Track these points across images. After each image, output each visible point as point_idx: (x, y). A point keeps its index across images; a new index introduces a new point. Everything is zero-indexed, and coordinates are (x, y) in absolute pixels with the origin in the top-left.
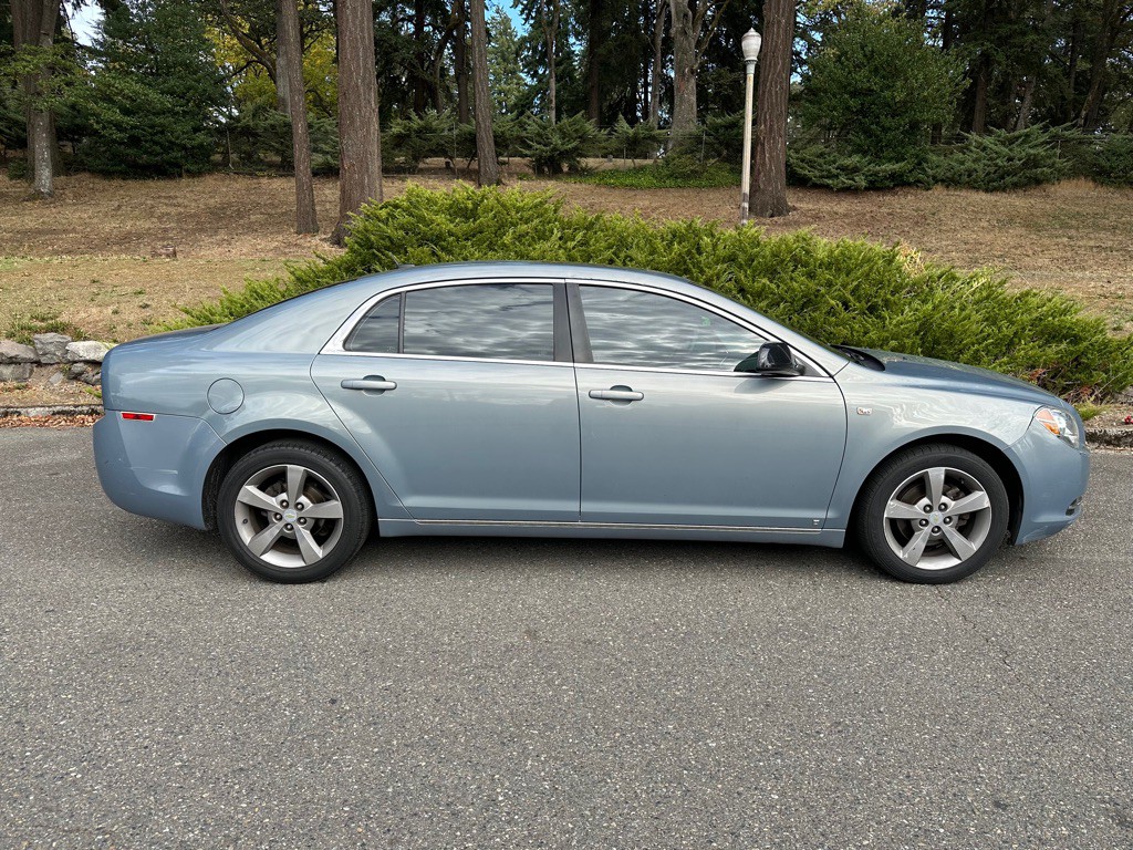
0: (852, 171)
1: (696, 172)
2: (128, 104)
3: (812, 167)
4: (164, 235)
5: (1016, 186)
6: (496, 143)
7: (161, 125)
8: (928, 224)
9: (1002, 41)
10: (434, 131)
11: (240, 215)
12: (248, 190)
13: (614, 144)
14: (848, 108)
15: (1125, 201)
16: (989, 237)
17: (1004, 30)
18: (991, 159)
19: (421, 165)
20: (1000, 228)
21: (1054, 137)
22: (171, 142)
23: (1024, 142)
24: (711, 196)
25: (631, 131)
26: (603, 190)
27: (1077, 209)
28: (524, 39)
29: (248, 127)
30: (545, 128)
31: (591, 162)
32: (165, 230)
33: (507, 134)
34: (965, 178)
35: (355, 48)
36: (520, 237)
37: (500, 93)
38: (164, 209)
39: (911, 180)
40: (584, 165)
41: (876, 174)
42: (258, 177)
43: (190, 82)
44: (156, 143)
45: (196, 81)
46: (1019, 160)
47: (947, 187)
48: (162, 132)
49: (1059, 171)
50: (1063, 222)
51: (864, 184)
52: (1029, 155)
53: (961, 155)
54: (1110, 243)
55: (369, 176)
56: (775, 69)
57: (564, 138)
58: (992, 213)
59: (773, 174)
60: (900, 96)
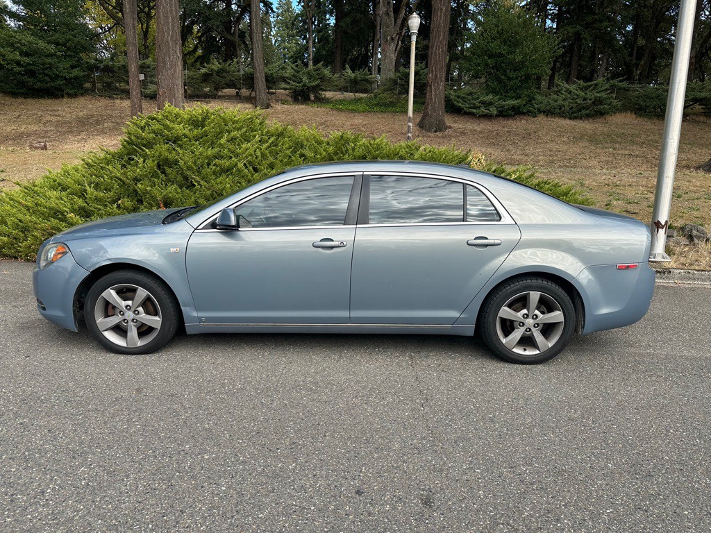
0: (488, 104)
1: (393, 103)
2: (24, 49)
3: (464, 101)
4: (45, 135)
5: (588, 116)
6: (267, 80)
7: (50, 64)
8: (531, 139)
9: (588, 26)
10: (228, 72)
11: (98, 123)
12: (106, 107)
13: (342, 83)
14: (487, 65)
15: (653, 127)
16: (565, 147)
17: (589, 19)
18: (574, 99)
19: (220, 93)
20: (574, 142)
21: (613, 87)
22: (57, 75)
23: (594, 89)
24: (401, 118)
25: (353, 75)
26: (334, 112)
27: (623, 131)
28: (298, 14)
29: (107, 66)
30: (298, 72)
31: (329, 94)
32: (46, 132)
33: (275, 75)
34: (557, 111)
35: (166, 17)
36: (232, 140)
37: (284, 49)
38: (49, 118)
39: (525, 111)
40: (323, 96)
41: (503, 106)
42: (114, 99)
43: (69, 36)
44: (46, 75)
45: (73, 35)
46: (590, 100)
47: (547, 115)
48: (50, 68)
49: (614, 107)
50: (612, 139)
51: (495, 112)
52: (596, 97)
53: (555, 96)
54: (637, 153)
55: (175, 100)
56: (439, 38)
57: (310, 79)
58: (571, 132)
59: (437, 105)
60: (519, 58)
